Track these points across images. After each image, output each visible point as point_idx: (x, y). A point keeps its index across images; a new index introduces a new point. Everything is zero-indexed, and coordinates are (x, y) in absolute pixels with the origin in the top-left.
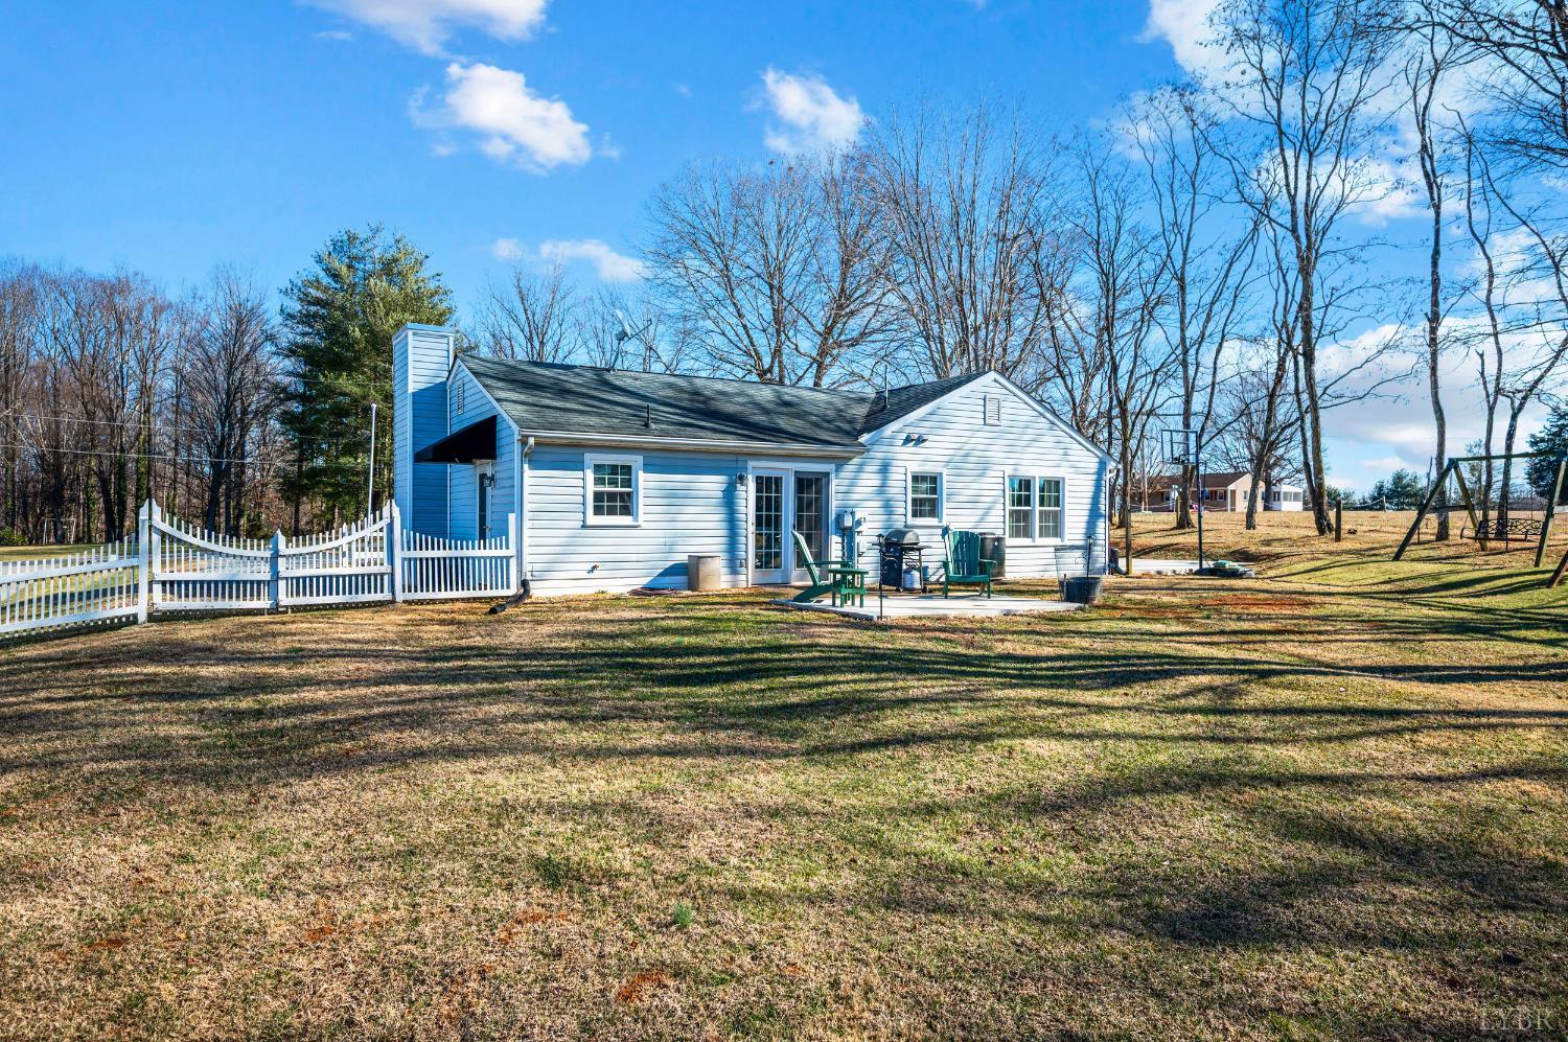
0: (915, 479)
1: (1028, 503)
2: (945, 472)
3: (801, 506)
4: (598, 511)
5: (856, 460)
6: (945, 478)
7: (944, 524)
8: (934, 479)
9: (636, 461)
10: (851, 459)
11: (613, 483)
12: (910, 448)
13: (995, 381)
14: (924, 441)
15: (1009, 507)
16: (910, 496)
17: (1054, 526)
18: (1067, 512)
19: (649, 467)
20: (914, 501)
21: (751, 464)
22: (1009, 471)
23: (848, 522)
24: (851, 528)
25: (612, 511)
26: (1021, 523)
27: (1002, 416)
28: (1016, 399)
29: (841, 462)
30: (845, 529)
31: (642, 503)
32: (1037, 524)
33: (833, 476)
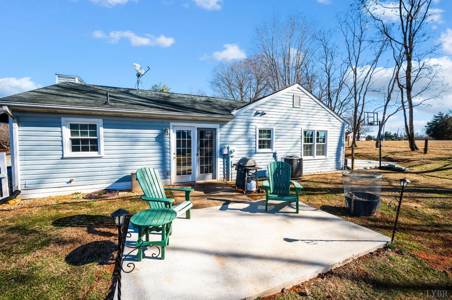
0: (260, 131)
1: (311, 141)
2: (275, 128)
3: (202, 144)
4: (75, 149)
5: (230, 123)
6: (274, 131)
7: (274, 151)
8: (269, 131)
9: (98, 122)
10: (228, 122)
11: (83, 133)
12: (258, 117)
13: (298, 88)
14: (265, 114)
15: (303, 143)
16: (258, 139)
17: (323, 151)
18: (328, 145)
19: (105, 126)
20: (260, 141)
21: (172, 124)
22: (304, 128)
23: (225, 152)
24: (228, 155)
25: (85, 149)
26: (308, 150)
27: (301, 104)
28: (308, 97)
29: (222, 123)
30: (224, 155)
31: (102, 144)
32: (316, 150)
33: (218, 130)
